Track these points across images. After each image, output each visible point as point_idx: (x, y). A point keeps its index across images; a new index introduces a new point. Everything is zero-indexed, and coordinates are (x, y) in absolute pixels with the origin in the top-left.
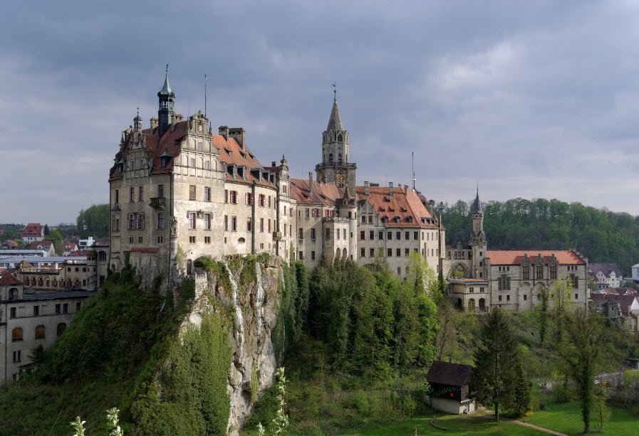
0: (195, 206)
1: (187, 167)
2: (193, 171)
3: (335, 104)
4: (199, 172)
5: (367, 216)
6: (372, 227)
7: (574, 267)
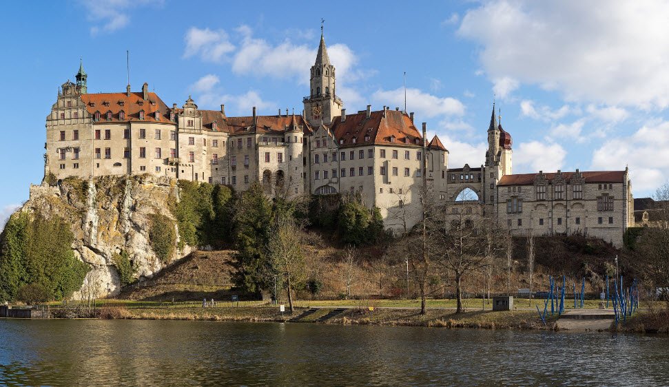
0: (63, 145)
1: (57, 120)
2: (62, 122)
3: (322, 40)
4: (68, 122)
5: (321, 139)
6: (327, 150)
7: (603, 185)
